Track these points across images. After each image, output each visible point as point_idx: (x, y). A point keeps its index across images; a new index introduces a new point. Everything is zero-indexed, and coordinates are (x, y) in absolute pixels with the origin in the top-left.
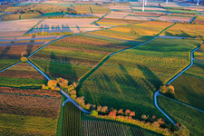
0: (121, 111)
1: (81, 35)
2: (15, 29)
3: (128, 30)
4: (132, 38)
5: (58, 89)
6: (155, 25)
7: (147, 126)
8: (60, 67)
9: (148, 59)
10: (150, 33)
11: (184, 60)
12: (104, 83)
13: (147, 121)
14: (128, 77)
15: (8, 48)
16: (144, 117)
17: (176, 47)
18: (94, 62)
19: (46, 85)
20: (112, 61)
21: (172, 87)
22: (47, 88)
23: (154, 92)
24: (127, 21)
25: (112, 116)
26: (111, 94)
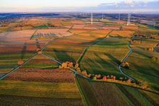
0: (108, 76)
1: (64, 38)
2: (22, 36)
3: (89, 35)
4: (92, 39)
6: (102, 32)
7: (124, 83)
8: (62, 56)
9: (108, 50)
10: (102, 36)
11: (126, 50)
12: (91, 63)
13: (123, 80)
14: (102, 59)
15: (25, 47)
16: (121, 78)
20: (89, 52)
21: (127, 63)
22: (62, 67)
23: (118, 66)
24: (86, 30)
25: (105, 79)
26: (98, 69)
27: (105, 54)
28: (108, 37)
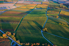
0: (35, 44)
3: (25, 7)
4: (28, 10)
5: (8, 37)
8: (6, 26)
9: (35, 18)
10: (32, 8)
11: (45, 17)
12: (24, 30)
14: (31, 26)
16: (43, 45)
17: (41, 12)
18: (18, 22)
19: (2, 36)
21: (46, 29)
22: (3, 37)
23: (41, 31)
24: (24, 4)
27: (34, 21)
28: (35, 8)
